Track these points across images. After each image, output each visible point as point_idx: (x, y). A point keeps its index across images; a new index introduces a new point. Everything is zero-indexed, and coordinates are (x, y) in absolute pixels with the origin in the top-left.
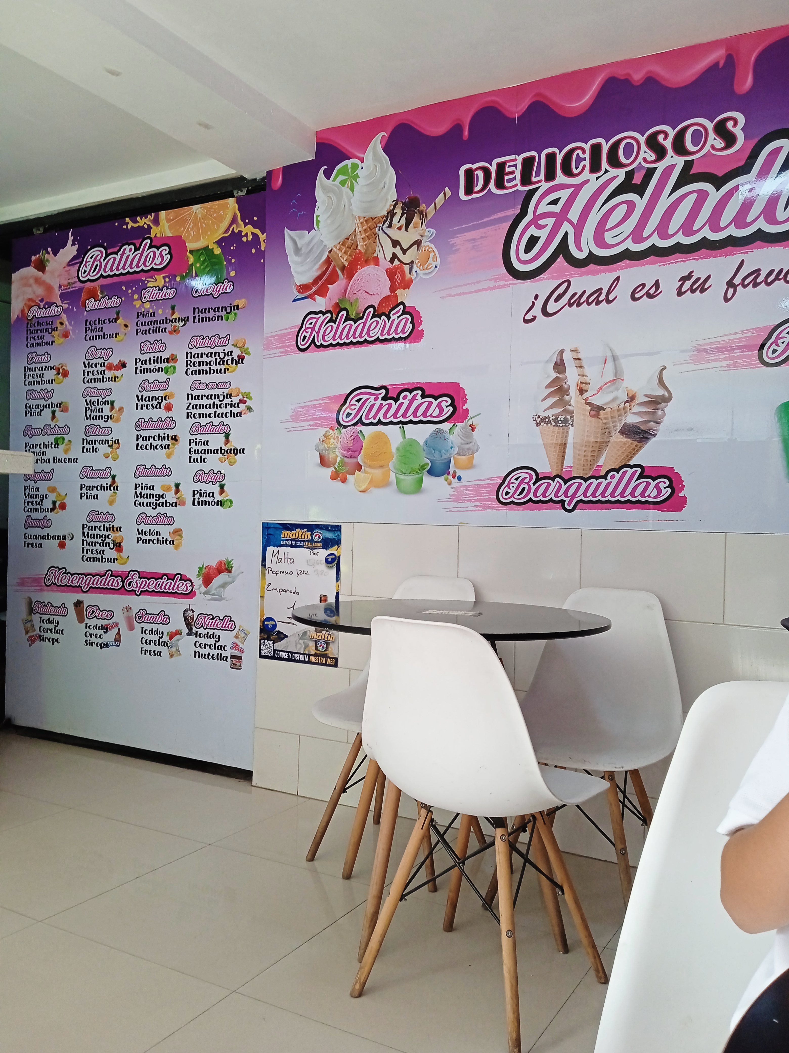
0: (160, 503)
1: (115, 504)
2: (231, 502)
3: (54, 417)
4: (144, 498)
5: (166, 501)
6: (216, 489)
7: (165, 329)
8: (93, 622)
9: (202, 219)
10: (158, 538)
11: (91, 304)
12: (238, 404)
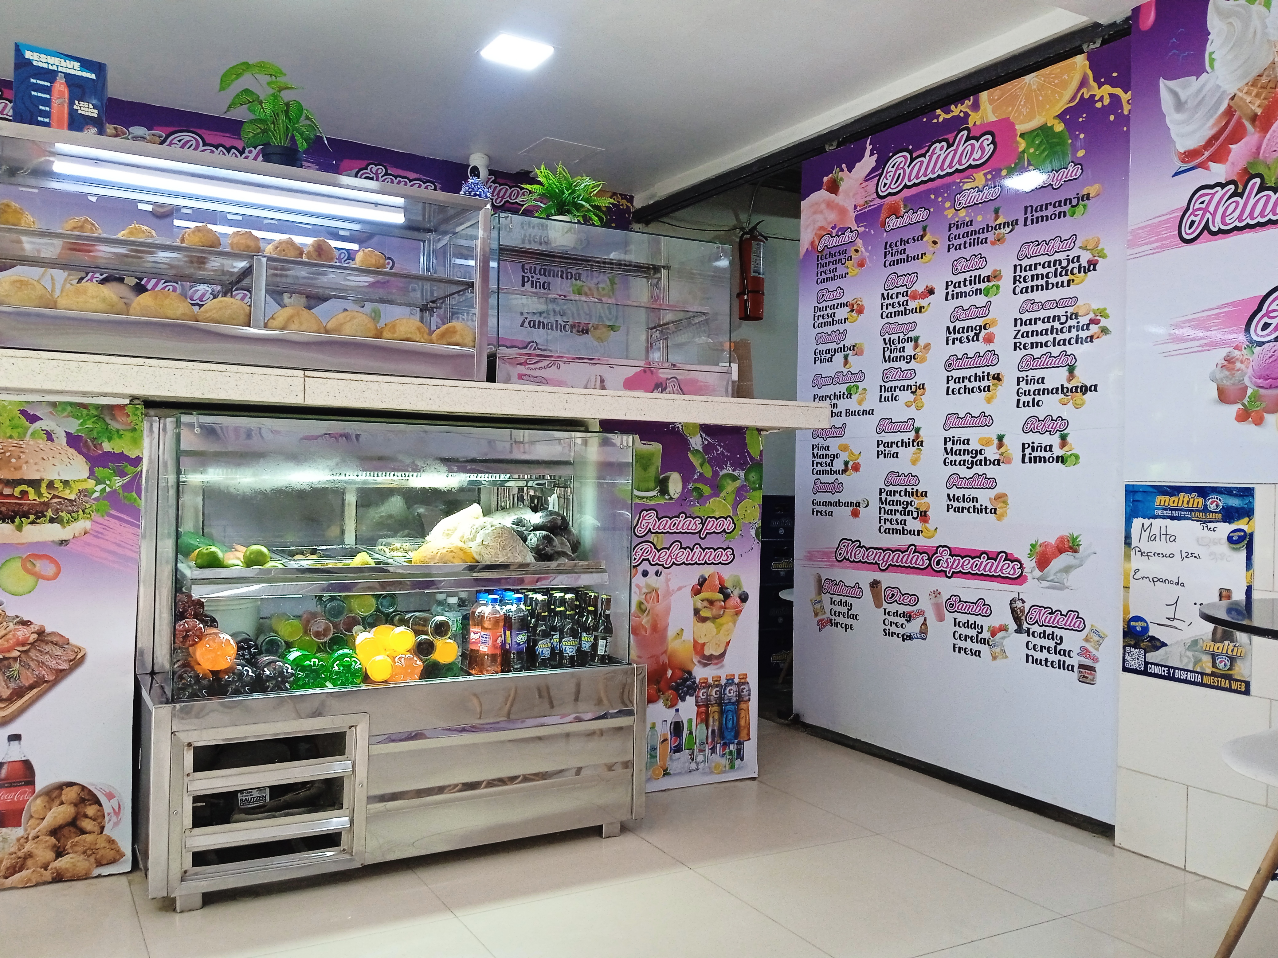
0: (977, 461)
1: (919, 463)
2: (1077, 457)
3: (846, 362)
4: (956, 454)
5: (985, 458)
6: (1055, 440)
7: (986, 239)
8: (893, 608)
9: (1039, 90)
10: (974, 506)
11: (893, 222)
12: (1088, 325)
